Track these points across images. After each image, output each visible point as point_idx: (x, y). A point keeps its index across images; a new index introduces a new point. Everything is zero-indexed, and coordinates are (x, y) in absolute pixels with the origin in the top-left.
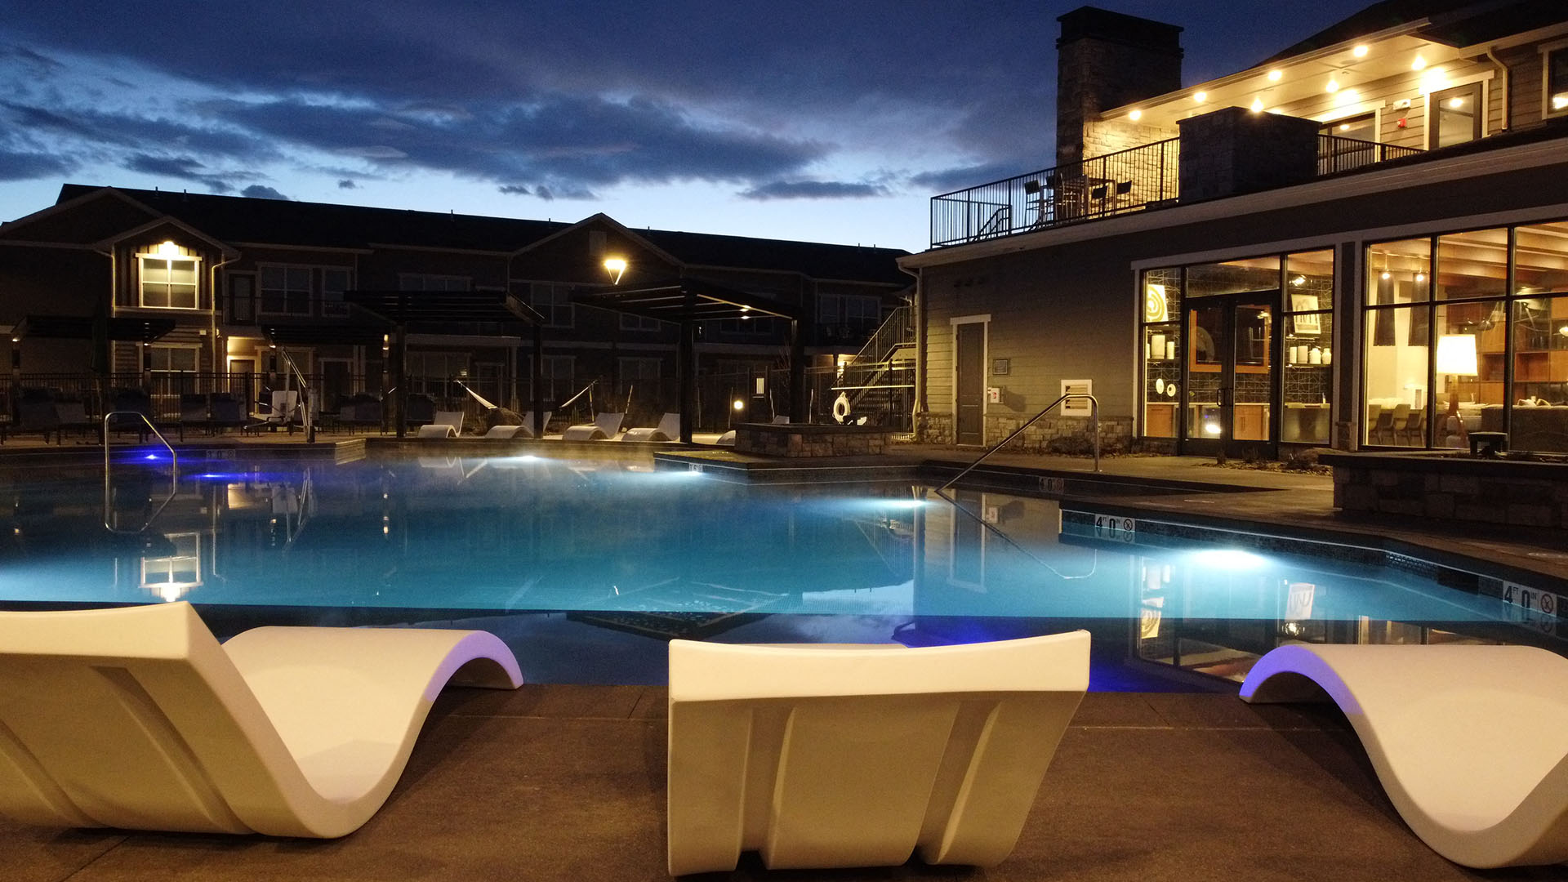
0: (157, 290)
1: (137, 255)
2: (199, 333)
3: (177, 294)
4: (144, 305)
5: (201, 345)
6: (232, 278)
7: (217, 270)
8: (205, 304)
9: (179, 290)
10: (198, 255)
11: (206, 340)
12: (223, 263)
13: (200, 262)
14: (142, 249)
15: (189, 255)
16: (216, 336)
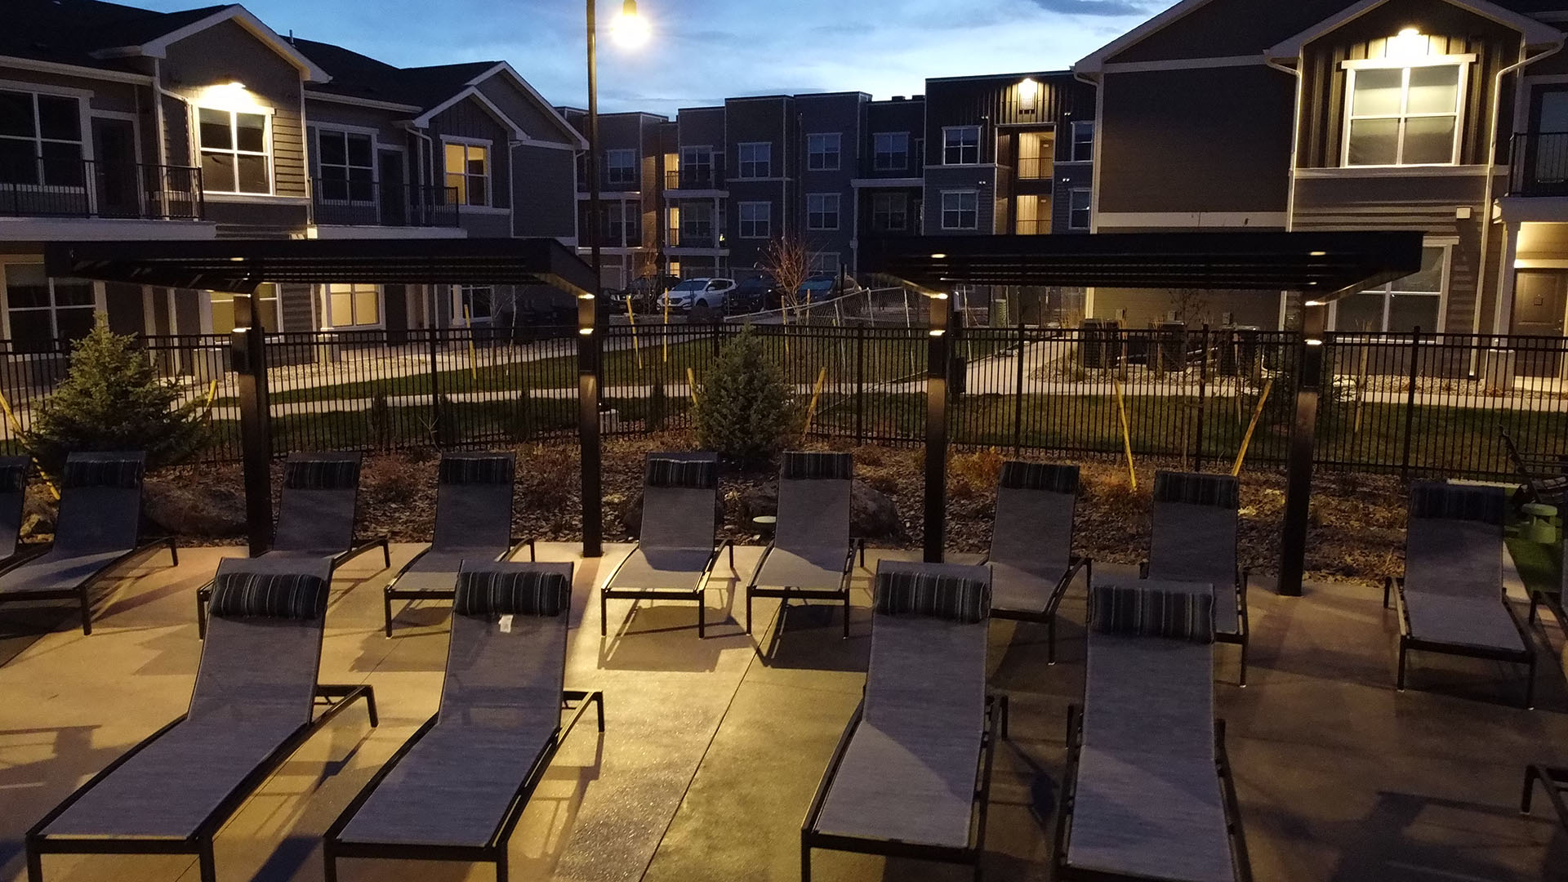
0: (1379, 130)
1: (1345, 64)
2: (1454, 214)
3: (1414, 137)
4: (1351, 162)
5: (1455, 240)
6: (1538, 92)
7: (1507, 80)
8: (1473, 152)
9: (1418, 129)
10: (1468, 51)
11: (1468, 229)
12: (1522, 61)
13: (1471, 64)
14: (1354, 52)
15: (1448, 52)
16: (1491, 221)
